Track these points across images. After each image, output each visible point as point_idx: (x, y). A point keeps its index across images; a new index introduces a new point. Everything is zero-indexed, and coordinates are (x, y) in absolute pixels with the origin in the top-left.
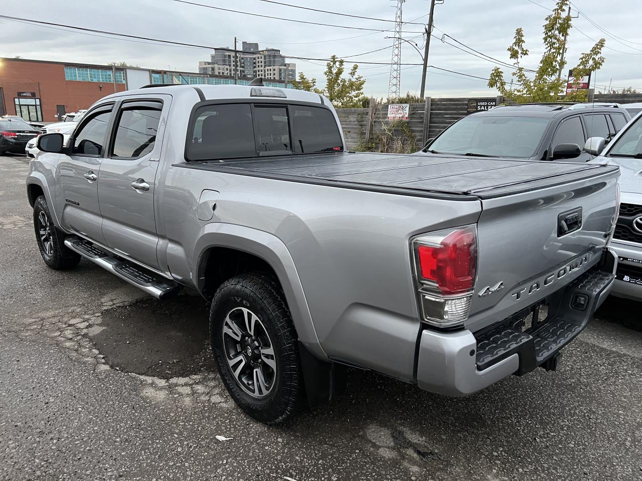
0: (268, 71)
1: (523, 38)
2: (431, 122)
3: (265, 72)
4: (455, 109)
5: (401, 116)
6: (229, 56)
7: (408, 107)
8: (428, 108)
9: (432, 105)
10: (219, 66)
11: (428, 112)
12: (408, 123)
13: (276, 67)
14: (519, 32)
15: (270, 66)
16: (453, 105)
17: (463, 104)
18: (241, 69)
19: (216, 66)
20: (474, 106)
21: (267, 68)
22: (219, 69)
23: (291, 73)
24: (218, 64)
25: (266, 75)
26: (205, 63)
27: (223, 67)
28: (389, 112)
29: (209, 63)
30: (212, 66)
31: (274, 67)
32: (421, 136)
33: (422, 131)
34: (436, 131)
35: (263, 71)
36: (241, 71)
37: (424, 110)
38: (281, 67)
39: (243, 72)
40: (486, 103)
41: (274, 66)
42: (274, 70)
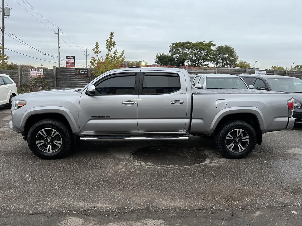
1: (98, 46)
2: (57, 78)
4: (69, 72)
5: (39, 74)
7: (43, 70)
8: (55, 72)
9: (57, 70)
11: (55, 73)
12: (44, 78)
14: (97, 43)
16: (68, 70)
17: (72, 70)
20: (78, 71)
28: (31, 72)
32: (53, 84)
33: (53, 82)
34: (60, 82)
37: (53, 72)
40: (83, 71)
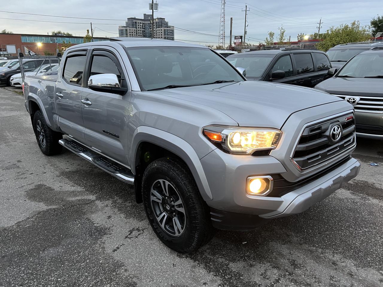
0: (158, 31)
3: (156, 31)
6: (136, 22)
10: (130, 28)
13: (162, 29)
15: (159, 28)
18: (143, 30)
19: (128, 28)
21: (157, 29)
22: (130, 30)
23: (171, 31)
24: (129, 27)
25: (157, 33)
26: (122, 27)
27: (132, 29)
29: (124, 27)
30: (126, 28)
31: (161, 29)
35: (155, 31)
36: (143, 31)
38: (165, 28)
39: (144, 31)
41: (161, 27)
42: (161, 30)
